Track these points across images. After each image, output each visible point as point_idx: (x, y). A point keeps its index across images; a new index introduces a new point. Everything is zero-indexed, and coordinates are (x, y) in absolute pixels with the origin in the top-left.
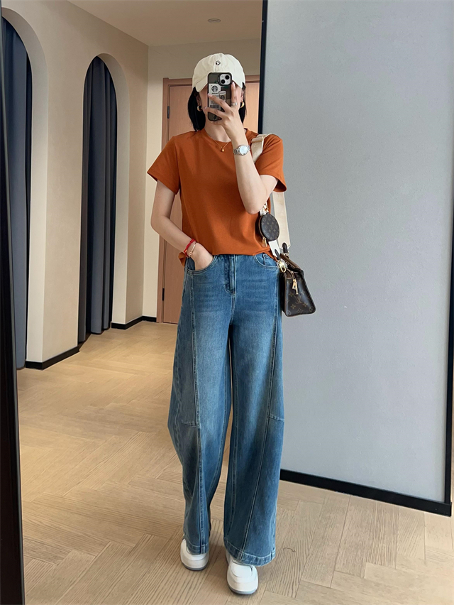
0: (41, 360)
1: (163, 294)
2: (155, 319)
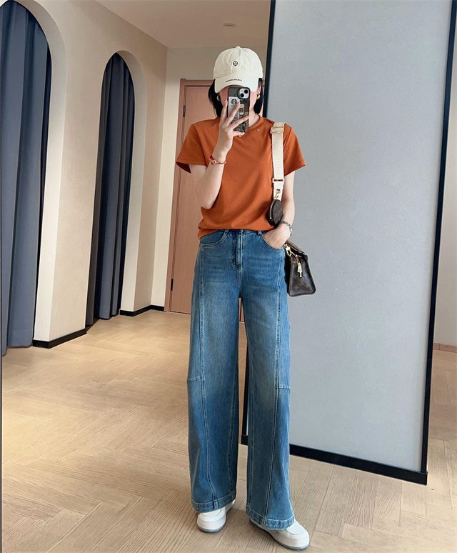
0: (47, 340)
1: (171, 284)
2: (163, 308)
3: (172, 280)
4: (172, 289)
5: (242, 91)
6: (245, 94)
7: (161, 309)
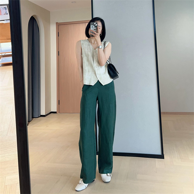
1: (59, 102)
2: (56, 112)
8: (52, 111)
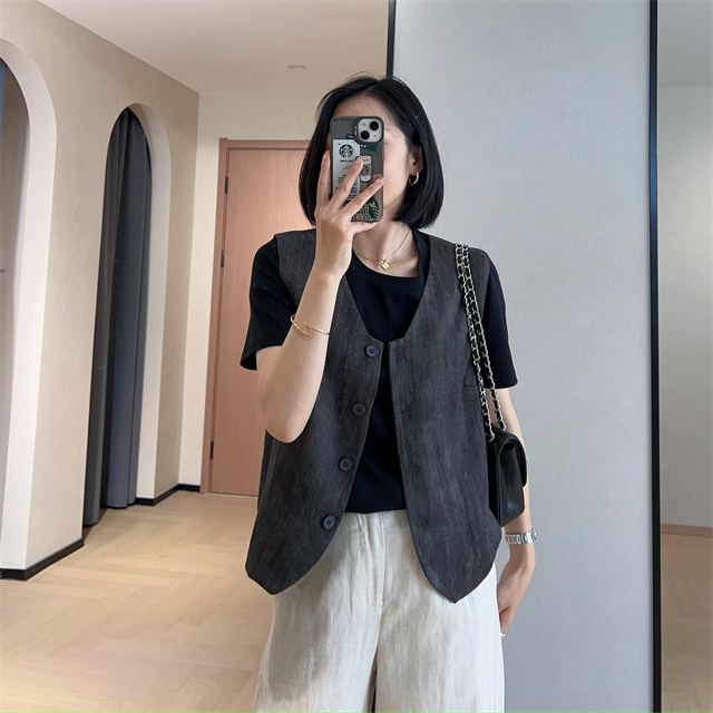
1: (211, 450)
2: (198, 487)
3: (212, 443)
4: (211, 457)
5: (363, 126)
6: (372, 133)
7: (195, 489)
8: (182, 481)
